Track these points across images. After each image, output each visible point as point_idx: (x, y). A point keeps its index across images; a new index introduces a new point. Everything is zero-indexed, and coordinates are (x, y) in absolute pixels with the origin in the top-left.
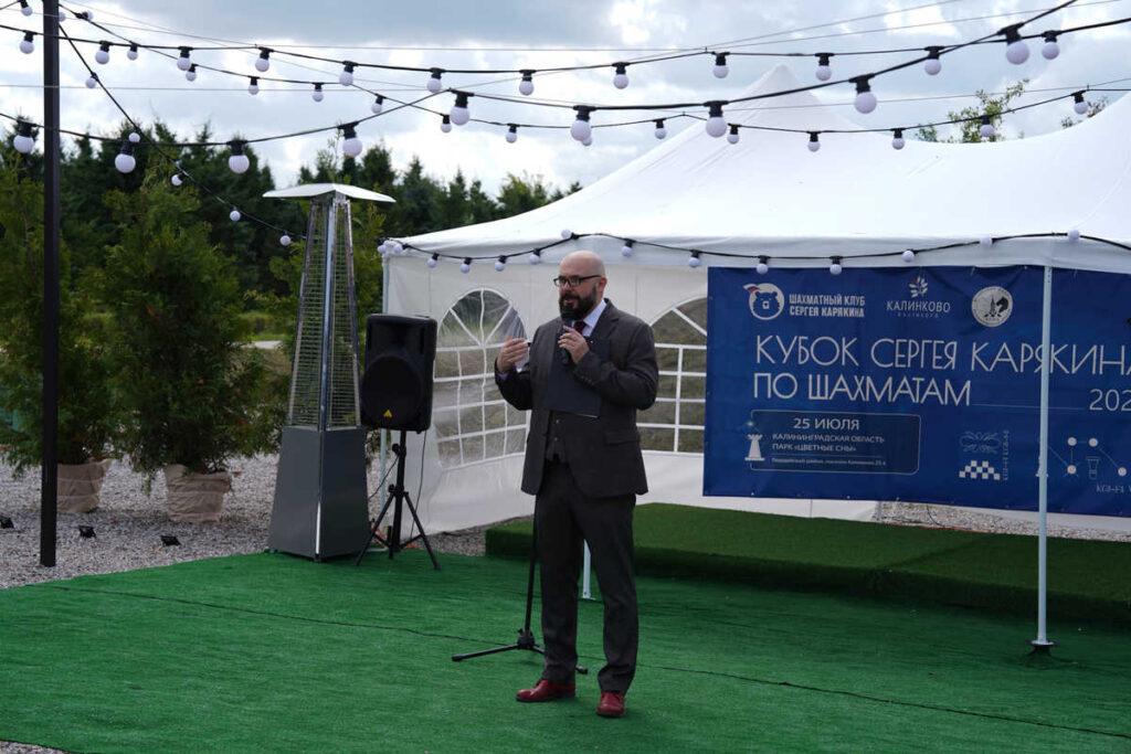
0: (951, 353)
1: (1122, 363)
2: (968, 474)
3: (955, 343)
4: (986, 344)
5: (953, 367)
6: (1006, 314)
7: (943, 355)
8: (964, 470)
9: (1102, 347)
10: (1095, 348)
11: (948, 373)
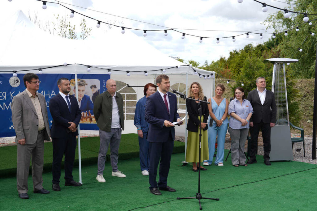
0: (4, 96)
1: (49, 95)
2: (12, 128)
3: (5, 92)
4: (14, 92)
5: (6, 99)
6: (18, 84)
7: (2, 96)
8: (11, 127)
9: (44, 91)
10: (42, 92)
11: (4, 101)
